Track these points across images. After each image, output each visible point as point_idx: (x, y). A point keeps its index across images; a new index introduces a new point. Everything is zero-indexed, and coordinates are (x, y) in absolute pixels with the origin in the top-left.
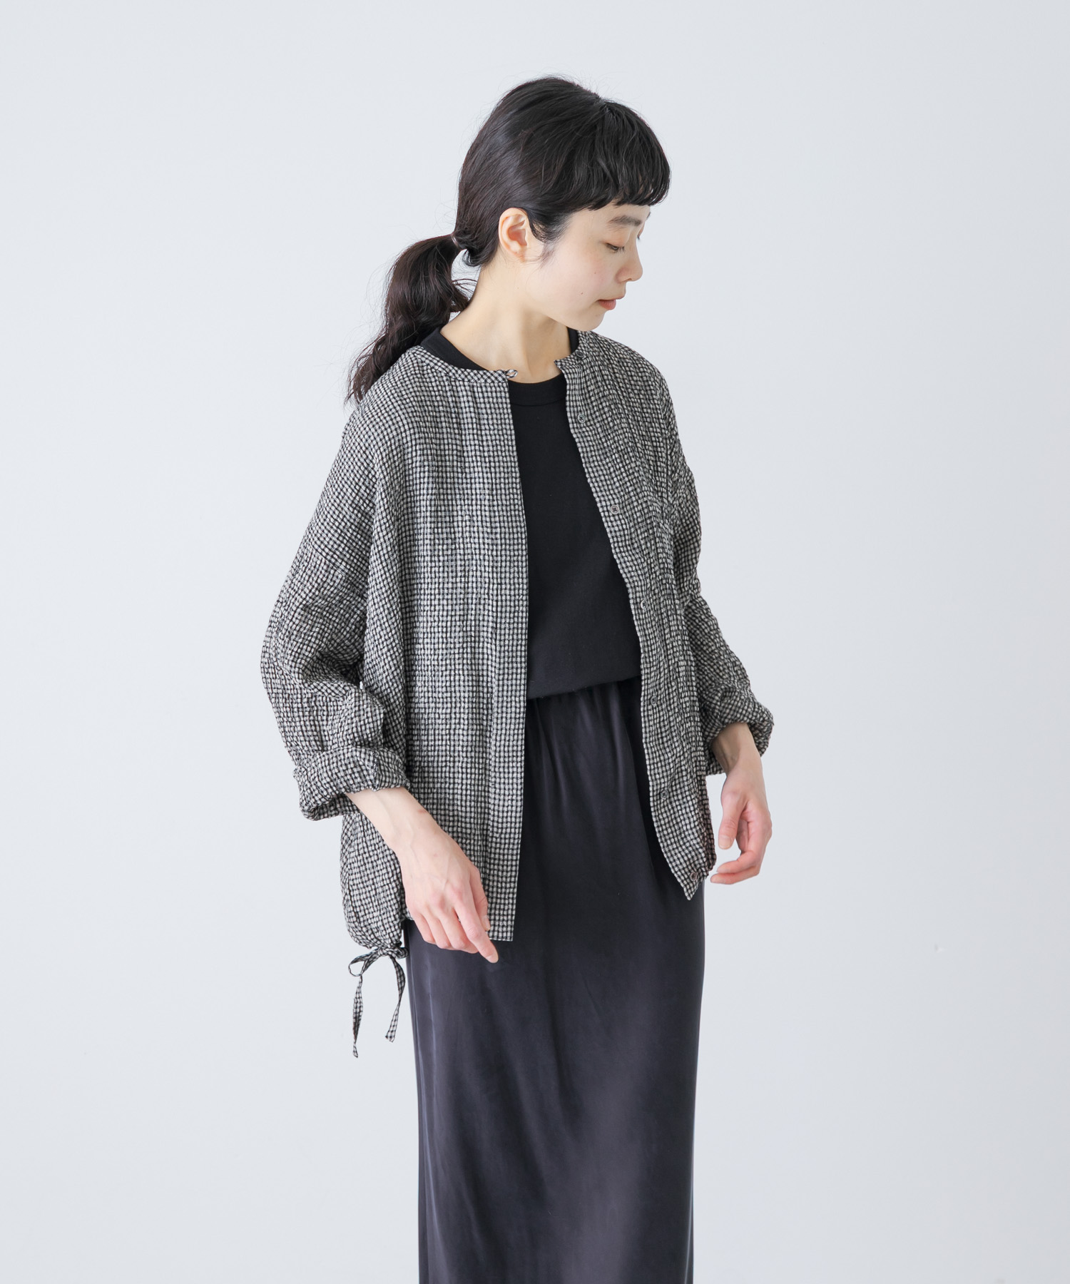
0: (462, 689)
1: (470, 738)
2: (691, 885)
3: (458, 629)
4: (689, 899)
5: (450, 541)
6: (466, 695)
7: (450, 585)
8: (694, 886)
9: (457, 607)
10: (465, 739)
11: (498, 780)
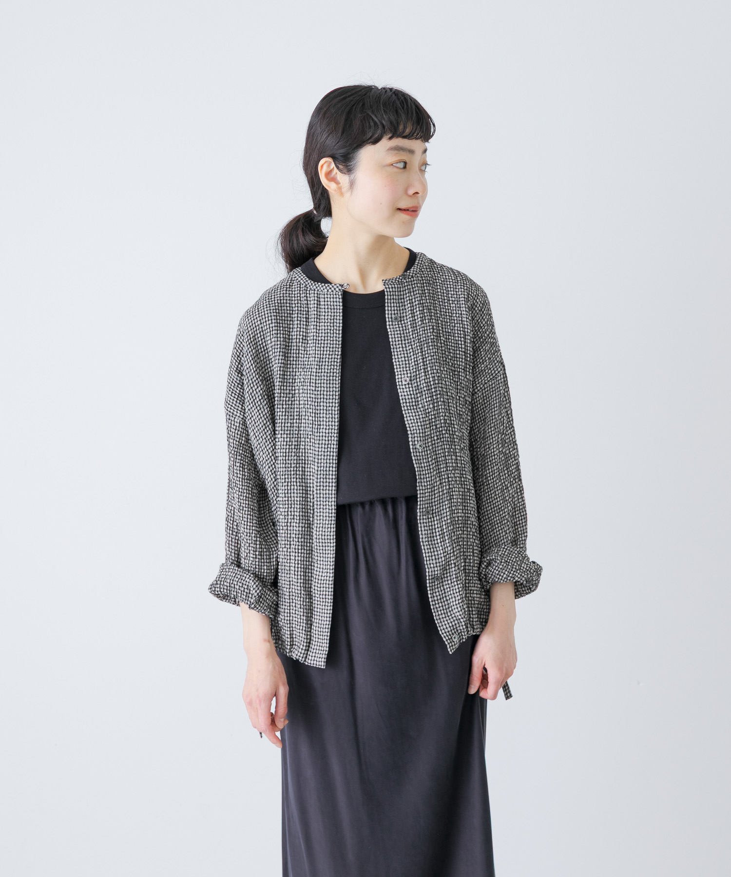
0: (296, 495)
1: (300, 529)
2: (453, 643)
3: (293, 454)
4: (451, 653)
5: (291, 395)
6: (298, 499)
7: (289, 425)
8: (455, 645)
9: (293, 440)
10: (297, 529)
11: (319, 559)
